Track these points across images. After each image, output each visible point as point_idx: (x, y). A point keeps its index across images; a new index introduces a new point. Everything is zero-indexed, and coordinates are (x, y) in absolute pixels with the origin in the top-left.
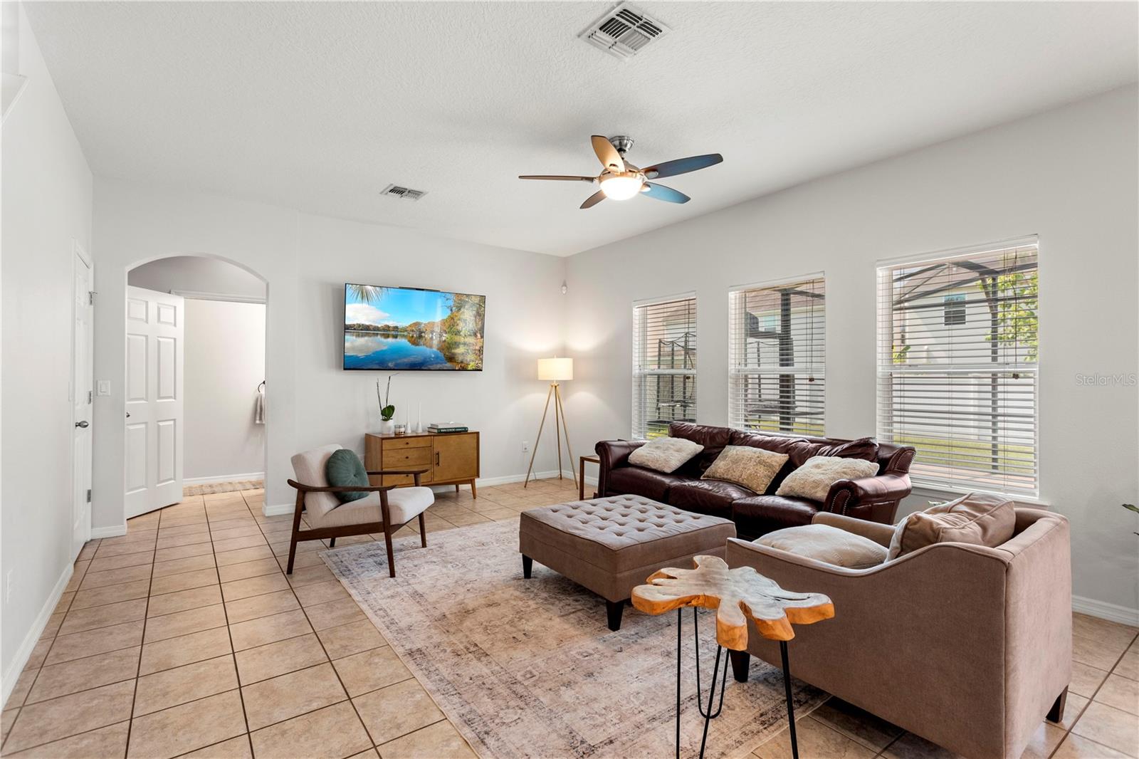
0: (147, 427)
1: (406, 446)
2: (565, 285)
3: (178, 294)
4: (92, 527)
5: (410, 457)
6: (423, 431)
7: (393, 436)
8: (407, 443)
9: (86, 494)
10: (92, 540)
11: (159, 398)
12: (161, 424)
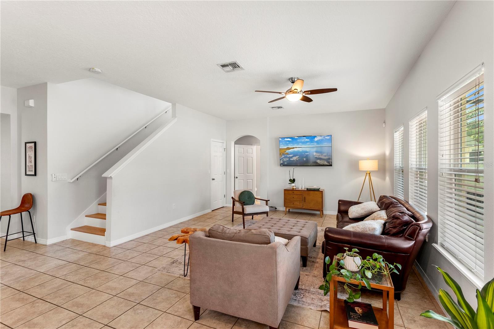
0: (244, 181)
1: (293, 193)
2: (385, 122)
3: (254, 145)
4: (226, 203)
5: (294, 197)
6: (305, 189)
7: (292, 189)
8: (293, 192)
9: (224, 195)
10: (226, 207)
11: (247, 173)
12: (248, 180)
